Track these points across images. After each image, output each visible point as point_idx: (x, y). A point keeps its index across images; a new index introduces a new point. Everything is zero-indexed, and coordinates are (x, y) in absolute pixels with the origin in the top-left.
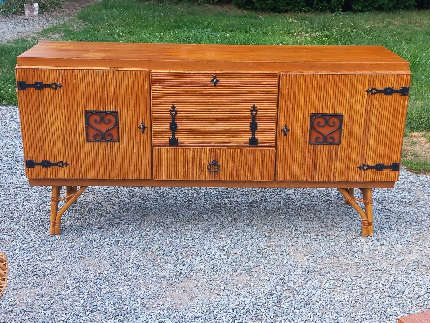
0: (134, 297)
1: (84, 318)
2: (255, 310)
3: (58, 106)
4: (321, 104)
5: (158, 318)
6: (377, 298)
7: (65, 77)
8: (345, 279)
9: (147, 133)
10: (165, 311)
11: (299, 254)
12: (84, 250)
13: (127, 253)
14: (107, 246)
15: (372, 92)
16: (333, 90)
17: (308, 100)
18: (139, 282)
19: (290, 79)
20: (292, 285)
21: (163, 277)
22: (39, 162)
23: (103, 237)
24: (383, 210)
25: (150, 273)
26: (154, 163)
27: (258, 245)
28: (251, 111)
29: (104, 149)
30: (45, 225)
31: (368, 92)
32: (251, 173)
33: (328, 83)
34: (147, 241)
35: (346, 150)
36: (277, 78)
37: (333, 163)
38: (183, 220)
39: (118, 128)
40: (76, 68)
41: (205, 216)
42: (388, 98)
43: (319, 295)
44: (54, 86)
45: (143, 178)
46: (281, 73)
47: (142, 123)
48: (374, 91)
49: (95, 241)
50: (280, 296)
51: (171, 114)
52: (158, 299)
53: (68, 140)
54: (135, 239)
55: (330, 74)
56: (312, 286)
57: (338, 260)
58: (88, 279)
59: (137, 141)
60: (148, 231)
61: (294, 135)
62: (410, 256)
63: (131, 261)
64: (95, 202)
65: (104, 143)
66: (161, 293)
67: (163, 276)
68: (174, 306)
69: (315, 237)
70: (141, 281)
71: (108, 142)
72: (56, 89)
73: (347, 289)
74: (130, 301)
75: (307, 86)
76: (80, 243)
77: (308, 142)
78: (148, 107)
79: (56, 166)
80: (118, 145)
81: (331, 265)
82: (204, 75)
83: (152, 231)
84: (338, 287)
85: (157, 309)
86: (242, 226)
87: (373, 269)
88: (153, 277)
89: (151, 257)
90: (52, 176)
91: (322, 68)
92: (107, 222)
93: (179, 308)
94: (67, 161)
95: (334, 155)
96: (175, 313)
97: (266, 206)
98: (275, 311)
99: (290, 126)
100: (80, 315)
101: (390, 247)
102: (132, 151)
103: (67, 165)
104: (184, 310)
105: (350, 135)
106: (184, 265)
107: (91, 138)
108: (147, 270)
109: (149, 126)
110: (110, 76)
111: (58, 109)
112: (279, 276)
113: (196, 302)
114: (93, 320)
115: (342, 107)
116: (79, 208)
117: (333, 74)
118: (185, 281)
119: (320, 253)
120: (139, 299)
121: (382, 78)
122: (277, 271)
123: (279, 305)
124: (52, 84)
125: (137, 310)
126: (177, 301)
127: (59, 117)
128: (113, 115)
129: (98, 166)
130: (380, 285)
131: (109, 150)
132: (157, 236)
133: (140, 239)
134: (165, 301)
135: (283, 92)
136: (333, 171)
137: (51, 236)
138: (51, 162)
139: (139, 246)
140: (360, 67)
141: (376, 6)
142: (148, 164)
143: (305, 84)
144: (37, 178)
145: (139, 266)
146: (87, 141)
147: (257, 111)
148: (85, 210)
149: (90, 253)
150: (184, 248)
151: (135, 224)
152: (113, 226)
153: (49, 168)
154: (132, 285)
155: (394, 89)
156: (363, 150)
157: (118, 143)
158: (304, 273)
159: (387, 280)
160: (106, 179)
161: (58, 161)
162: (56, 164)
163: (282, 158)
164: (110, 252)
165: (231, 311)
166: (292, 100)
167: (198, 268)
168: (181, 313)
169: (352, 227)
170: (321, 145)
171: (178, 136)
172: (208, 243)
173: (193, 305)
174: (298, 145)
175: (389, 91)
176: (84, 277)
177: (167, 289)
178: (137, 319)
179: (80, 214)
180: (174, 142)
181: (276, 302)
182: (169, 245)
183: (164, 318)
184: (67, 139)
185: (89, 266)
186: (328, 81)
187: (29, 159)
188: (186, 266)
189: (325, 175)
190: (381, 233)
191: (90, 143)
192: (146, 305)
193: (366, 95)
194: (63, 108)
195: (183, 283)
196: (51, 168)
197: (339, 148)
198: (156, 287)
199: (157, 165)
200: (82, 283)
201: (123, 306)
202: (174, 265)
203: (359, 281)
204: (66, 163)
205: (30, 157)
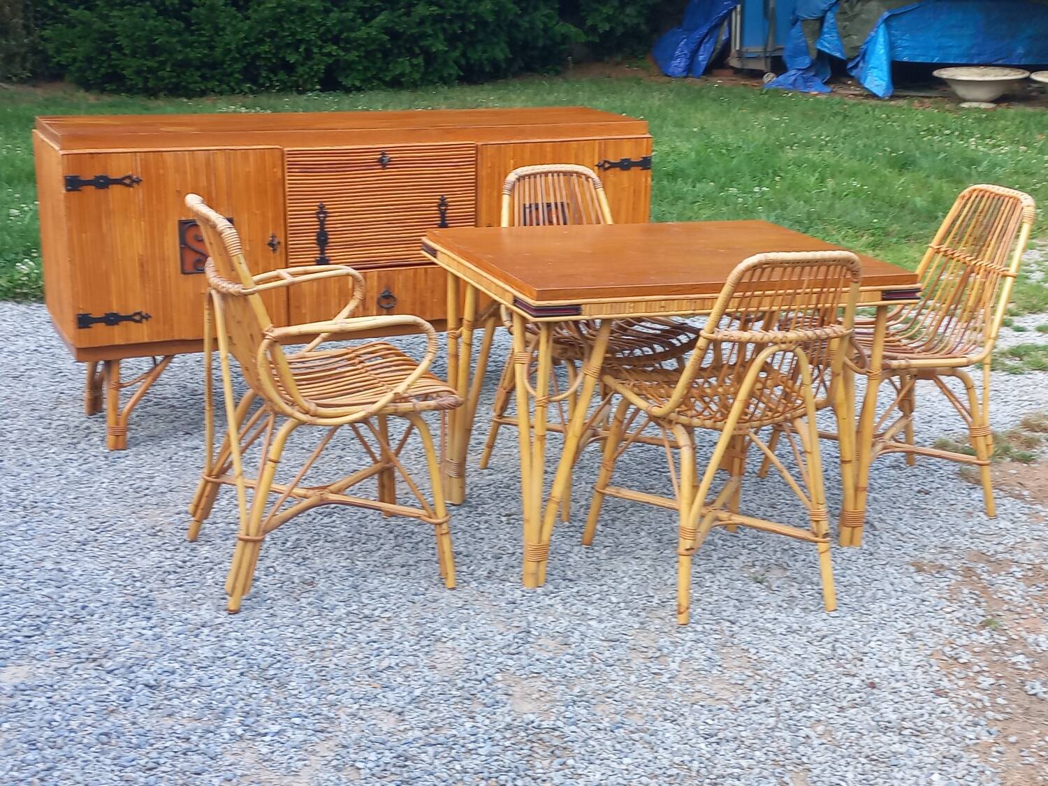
3: (133, 216)
7: (146, 166)
9: (280, 252)
15: (604, 166)
19: (493, 153)
22: (99, 316)
26: (292, 302)
28: (439, 206)
32: (442, 307)
36: (474, 152)
40: (163, 150)
42: (625, 174)
44: (128, 182)
46: (480, 143)
47: (273, 236)
48: (607, 165)
51: (319, 218)
53: (151, 274)
59: (265, 267)
72: (130, 186)
75: (517, 161)
78: (281, 207)
79: (129, 322)
82: (368, 151)
90: (121, 340)
94: (149, 310)
103: (147, 317)
107: (189, 268)
109: (282, 241)
110: (220, 160)
111: (133, 221)
121: (616, 146)
124: (125, 178)
127: (135, 234)
129: (201, 314)
135: (484, 173)
138: (120, 314)
140: (585, 130)
141: (387, 79)
142: (282, 305)
143: (513, 159)
144: (96, 345)
146: (182, 273)
147: (447, 205)
153: (116, 327)
155: (633, 160)
161: (132, 313)
162: (129, 318)
166: (496, 185)
171: (328, 254)
175: (625, 164)
184: (148, 272)
187: (81, 312)
191: (185, 276)
194: (143, 219)
196: (120, 327)
199: (297, 305)
204: (147, 314)
205: (83, 309)
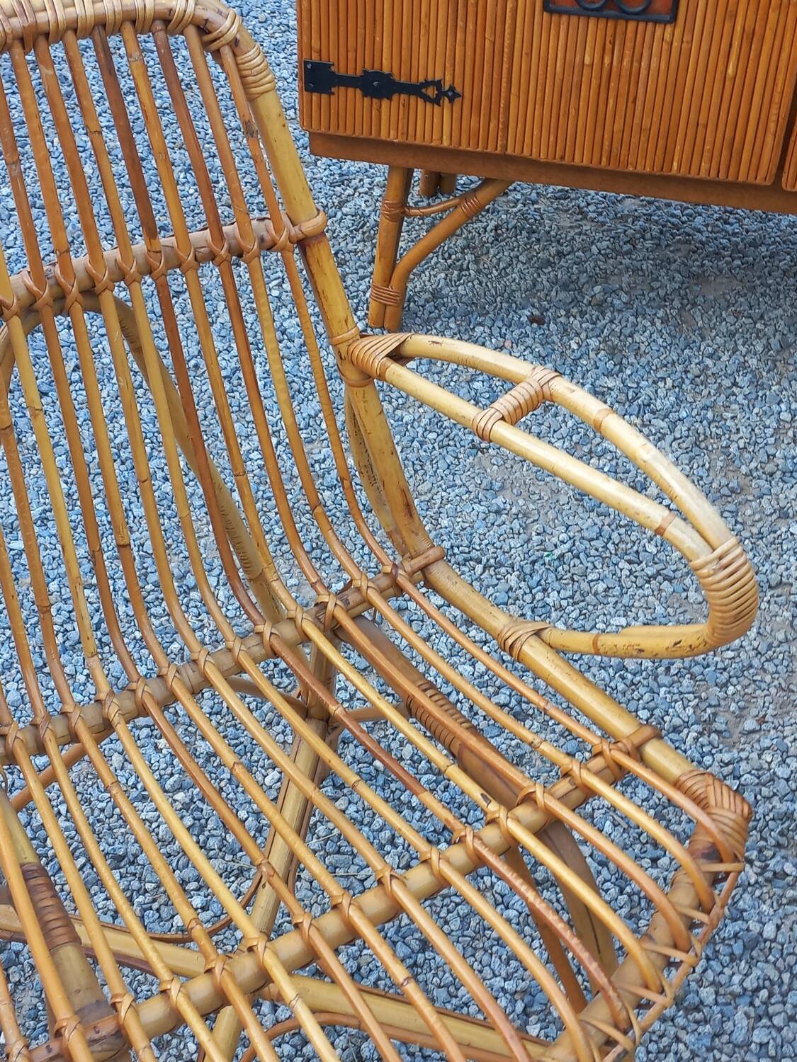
0: (668, 669)
18: (684, 595)
21: (773, 583)
22: (351, 73)
29: (609, 46)
34: (707, 402)
45: (740, 179)
52: (758, 692)
54: (661, 384)
58: (501, 558)
60: (710, 356)
64: (519, 196)
65: (611, 24)
66: (770, 667)
67: (774, 579)
71: (627, 21)
74: (654, 685)
79: (413, 98)
80: (667, 36)
83: (725, 358)
85: (756, 746)
89: (724, 481)
90: (392, 132)
92: (562, 295)
94: (458, 81)
102: (721, 67)
103: (453, 95)
114: (522, 756)
125: (683, 734)
129: (572, 111)
131: (628, 52)
132: (743, 381)
133: (681, 388)
134: (785, 708)
137: (369, 331)
138: (396, 78)
139: (679, 424)
142: (772, 126)
144: (341, 133)
146: (546, 9)
148: (485, 228)
151: (661, 313)
152: (582, 314)
153: (385, 103)
157: (669, 29)
160: (594, 165)
161: (421, 79)
164: (575, 438)
176: (486, 542)
179: (468, 247)
185: (502, 488)
187: (315, 58)
191: (555, 18)
196: (394, 104)
200: (479, 568)
204: (452, 88)
205: (320, 52)
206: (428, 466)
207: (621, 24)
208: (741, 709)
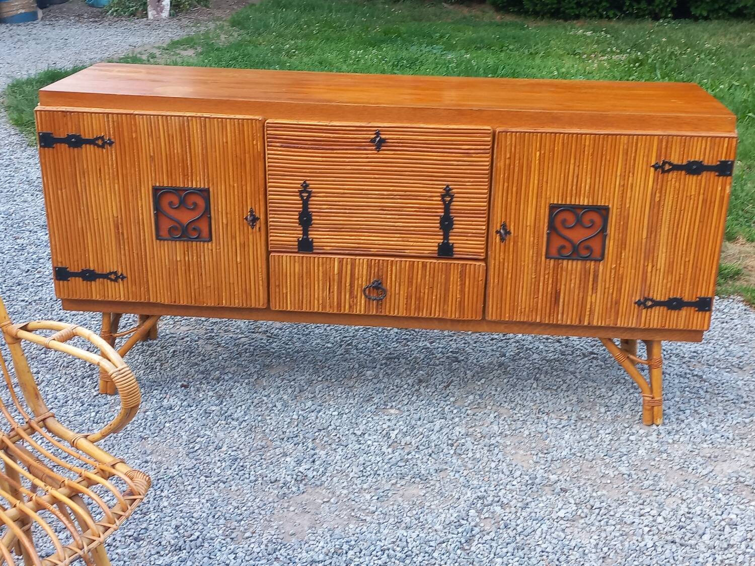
0: (214, 516)
1: (119, 551)
2: (422, 554)
3: (107, 177)
4: (569, 187)
5: (247, 558)
6: (650, 544)
7: (118, 127)
8: (597, 505)
9: (260, 228)
10: (263, 547)
11: (521, 452)
12: (149, 424)
13: (221, 435)
14: (189, 420)
15: (663, 168)
16: (592, 162)
17: (545, 179)
18: (229, 488)
19: (513, 142)
20: (498, 509)
21: (273, 481)
22: (76, 271)
23: (185, 403)
24: (688, 376)
25: (252, 473)
26: (272, 281)
27: (451, 432)
28: (443, 196)
29: (186, 252)
30: (94, 376)
31: (656, 167)
32: (442, 305)
33: (582, 150)
34: (260, 414)
35: (613, 271)
36: (489, 139)
37: (590, 292)
38: (329, 378)
39: (210, 218)
40: (136, 112)
41: (369, 373)
42: (692, 180)
43: (544, 531)
44: (100, 143)
45: (253, 306)
46: (498, 130)
47: (251, 211)
48: (667, 167)
49: (171, 409)
50: (472, 530)
51: (302, 197)
52: (255, 523)
53: (125, 237)
54: (239, 408)
55: (586, 134)
56: (533, 514)
57: (591, 467)
59: (242, 242)
60: (266, 396)
61: (520, 240)
62: (725, 466)
63: (224, 448)
64: (189, 339)
65: (186, 243)
66: (263, 512)
67: (273, 479)
68: (281, 537)
69: (555, 422)
70: (233, 488)
71: (192, 241)
72: (103, 147)
73: (597, 524)
74: (205, 523)
75: (545, 153)
76: (145, 412)
77: (544, 253)
78: (262, 182)
79: (105, 280)
80: (210, 247)
81: (575, 476)
82: (359, 129)
83: (272, 396)
84: (582, 518)
85: (249, 542)
86: (430, 394)
87: (651, 488)
88: (256, 481)
89: (260, 443)
90: (98, 296)
91: (571, 122)
92: (201, 376)
93: (289, 541)
94: (124, 271)
95: (591, 279)
96: (280, 550)
97: (479, 359)
98: (459, 557)
99: (512, 224)
100: (114, 544)
101: (689, 447)
102: (234, 259)
103: (123, 278)
104: (296, 547)
105: (622, 245)
106: (314, 461)
107: (164, 233)
108: (248, 467)
109: (262, 217)
110: (196, 128)
111: (107, 182)
112: (477, 491)
113: (320, 532)
114: (135, 555)
115: (607, 194)
116: (159, 349)
117: (591, 134)
118: (310, 490)
119: (559, 451)
120: (222, 521)
121: (683, 144)
122: (475, 482)
123: (467, 548)
124: (97, 139)
125: (214, 541)
126: (288, 528)
127: (109, 195)
128: (199, 195)
129: (176, 281)
130: (660, 519)
131: (195, 254)
132: (279, 405)
133: (248, 409)
134: (266, 527)
135: (500, 164)
136: (588, 306)
137: (100, 396)
138: (97, 272)
139: (244, 423)
140: (643, 122)
141: (732, 10)
142: (261, 282)
143: (540, 151)
144: (74, 298)
145: (236, 460)
146: (157, 238)
147: (452, 197)
148: (168, 352)
149: (157, 431)
150: (320, 430)
151: (246, 381)
152: (208, 383)
153: (93, 283)
154: (216, 494)
155: (705, 163)
156: (645, 273)
157: (210, 244)
158: (524, 488)
159: (675, 511)
161: (108, 272)
162: (106, 276)
163: (496, 281)
164: (192, 431)
165: (378, 554)
166: (515, 179)
167: (337, 468)
168: (291, 552)
169: (626, 406)
170: (568, 260)
171: (312, 235)
172: (364, 422)
173: (314, 538)
174: (527, 259)
175: (694, 167)
177: (276, 505)
178: (210, 558)
179: (158, 360)
180: (305, 246)
181: (463, 541)
182: (296, 423)
183: (258, 559)
184: (123, 234)
185: (151, 453)
186: (583, 147)
187: (60, 265)
188: (317, 463)
189: (574, 314)
190: (677, 419)
191: (162, 242)
192: (232, 532)
193: (652, 175)
194: (116, 181)
195: (305, 494)
196: (97, 283)
197: (601, 267)
198: (257, 500)
199: (277, 284)
201: (192, 532)
202: (296, 460)
203: (622, 509)
204: (122, 274)
205: (62, 262)
206: (116, 447)
207: (190, 243)
208: (245, 529)
